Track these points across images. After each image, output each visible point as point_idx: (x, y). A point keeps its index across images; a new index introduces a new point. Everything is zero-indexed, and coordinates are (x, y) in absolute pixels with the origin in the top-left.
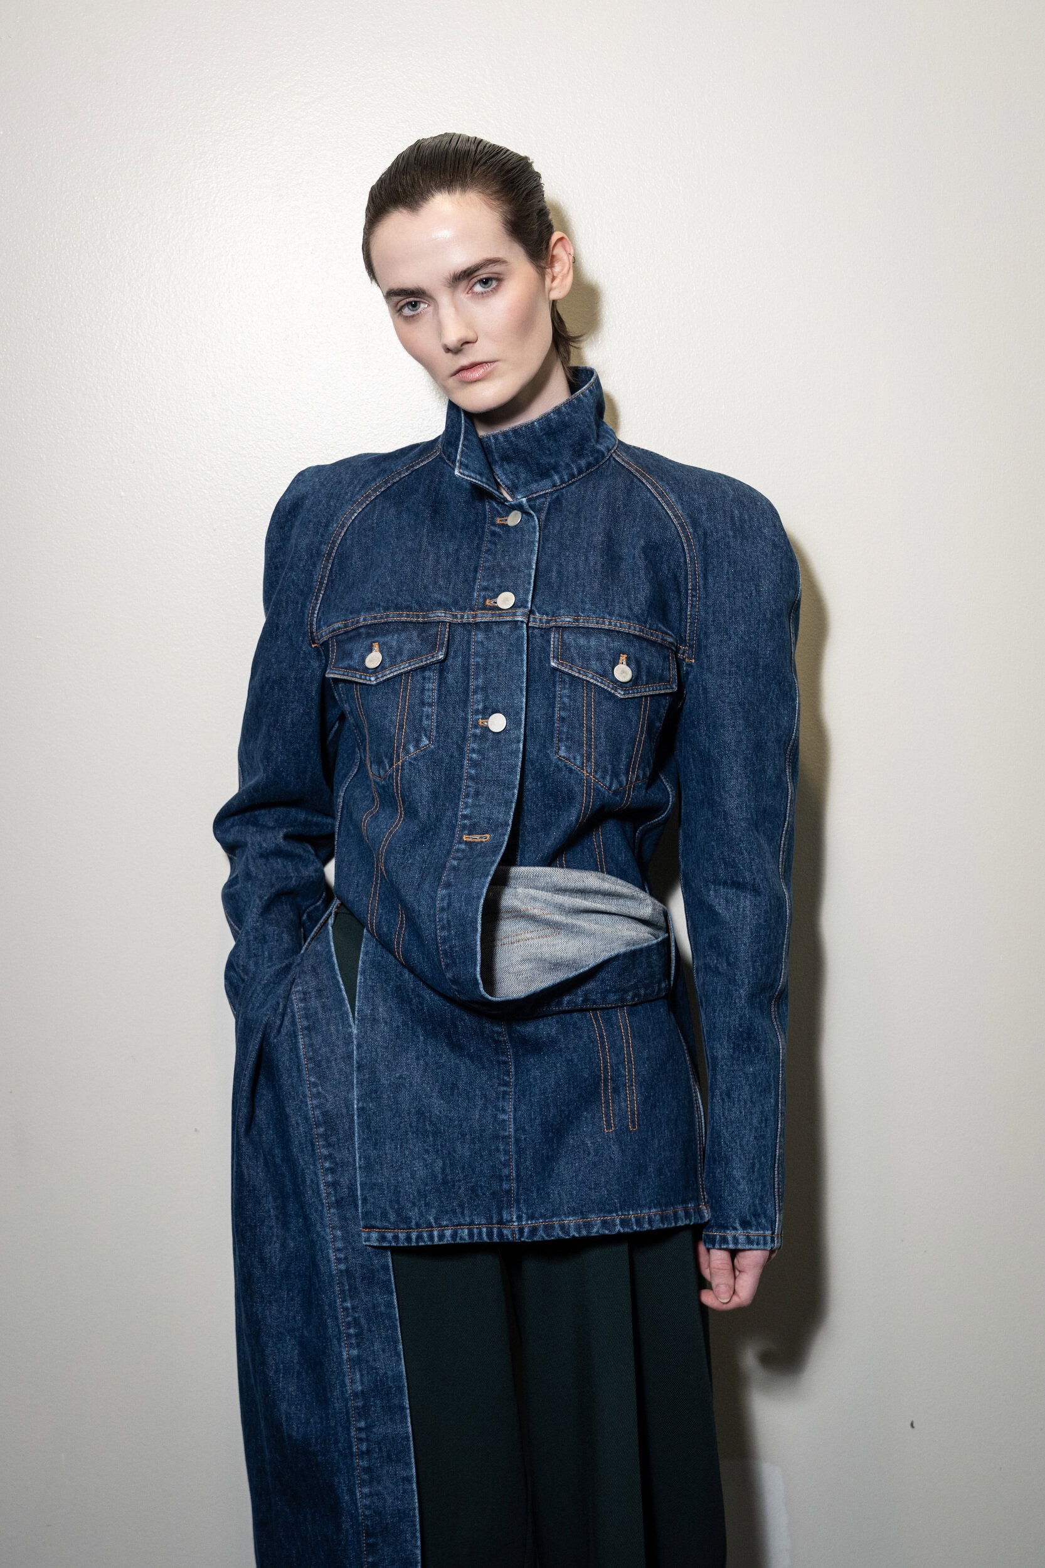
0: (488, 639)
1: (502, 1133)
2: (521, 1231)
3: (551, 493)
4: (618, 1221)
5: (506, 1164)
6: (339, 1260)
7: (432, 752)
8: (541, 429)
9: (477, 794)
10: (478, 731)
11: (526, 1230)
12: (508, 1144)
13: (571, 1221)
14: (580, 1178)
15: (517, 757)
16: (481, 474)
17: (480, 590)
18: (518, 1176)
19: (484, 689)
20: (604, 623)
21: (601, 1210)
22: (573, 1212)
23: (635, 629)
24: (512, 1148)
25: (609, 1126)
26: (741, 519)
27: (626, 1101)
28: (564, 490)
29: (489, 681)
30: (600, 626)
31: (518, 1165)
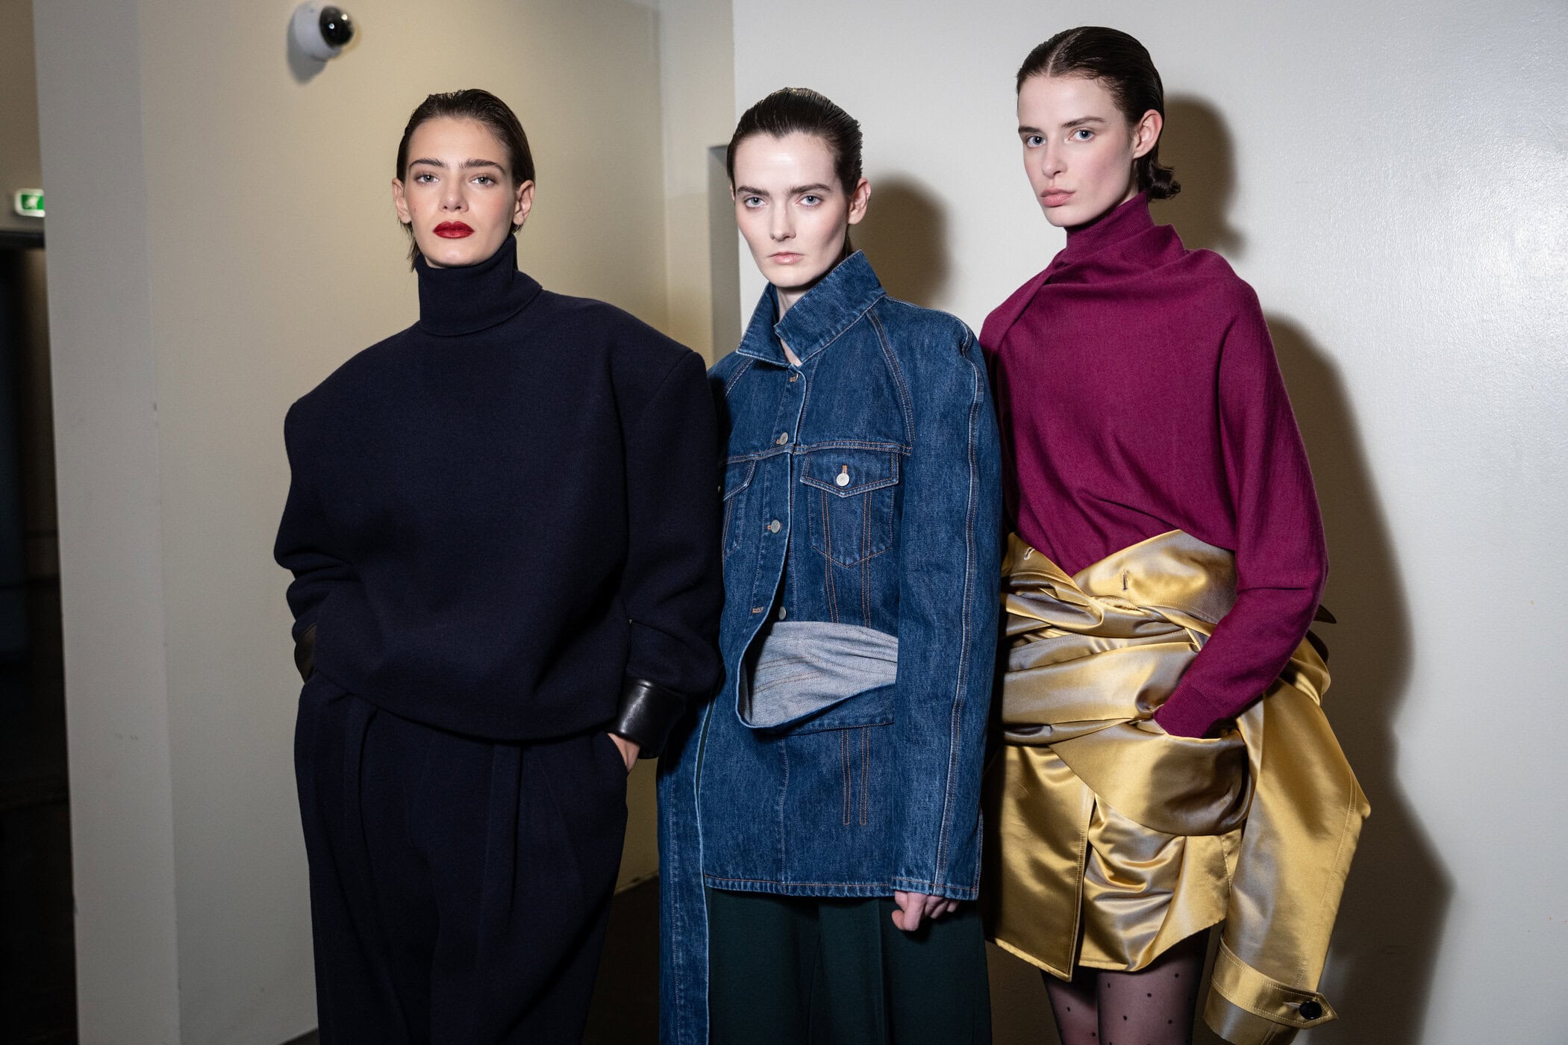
1: (776, 819)
2: (787, 888)
3: (821, 352)
4: (846, 888)
5: (779, 841)
9: (763, 577)
10: (766, 534)
11: (790, 887)
12: (780, 827)
13: (816, 884)
14: (825, 855)
15: (783, 549)
16: (759, 351)
17: (775, 433)
18: (786, 849)
19: (769, 504)
20: (833, 445)
21: (835, 879)
22: (818, 879)
23: (855, 445)
24: (782, 830)
25: (846, 821)
26: (930, 347)
27: (859, 803)
28: (828, 349)
29: (772, 498)
30: (830, 447)
31: (786, 841)
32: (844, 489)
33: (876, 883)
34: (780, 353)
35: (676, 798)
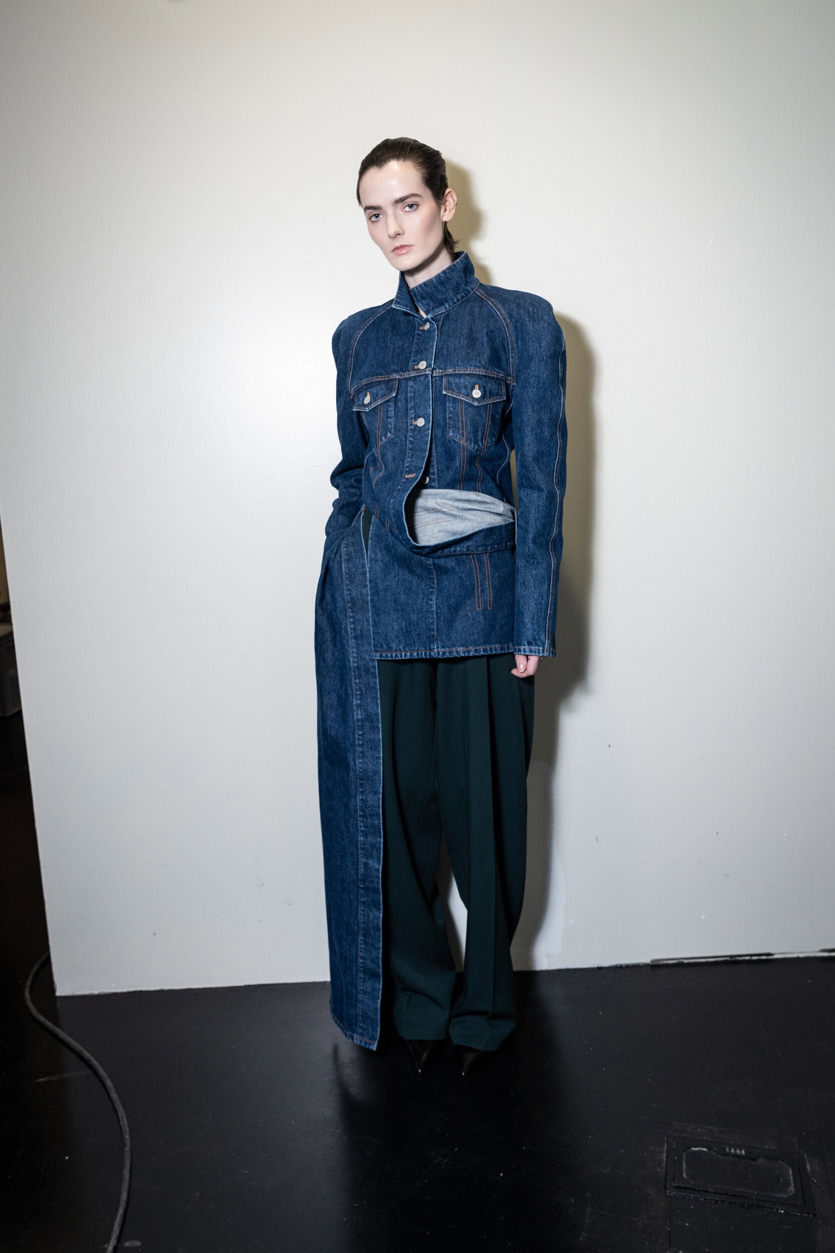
0: (415, 384)
1: (430, 610)
2: (438, 653)
3: (445, 312)
4: (482, 650)
5: (432, 623)
6: (354, 662)
7: (392, 439)
8: (437, 282)
9: (412, 456)
10: (412, 427)
11: (441, 653)
12: (433, 614)
13: (461, 649)
14: (465, 630)
15: (428, 437)
16: (407, 306)
17: (412, 362)
18: (437, 629)
19: (414, 407)
20: (467, 371)
21: (475, 645)
22: (462, 645)
23: (482, 372)
24: (435, 616)
25: (479, 607)
26: (533, 312)
27: (487, 596)
28: (451, 311)
29: (416, 403)
30: (465, 372)
31: (437, 624)
32: (477, 399)
34: (418, 311)
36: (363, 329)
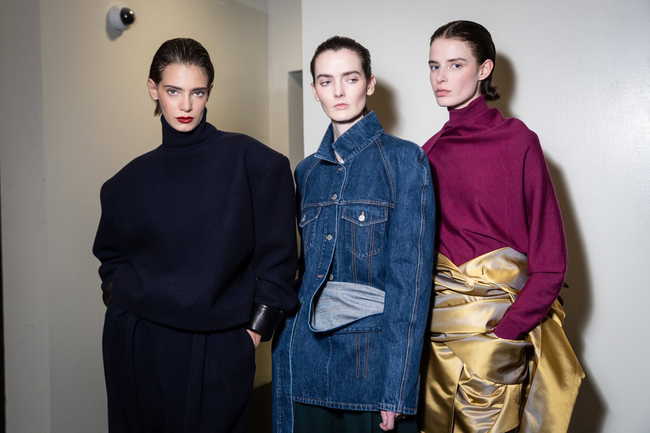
0: (330, 210)
1: (325, 372)
3: (353, 158)
4: (356, 407)
5: (326, 383)
7: (312, 248)
9: (323, 261)
10: (325, 241)
11: (330, 404)
12: (327, 376)
13: (343, 404)
14: (347, 390)
15: (333, 249)
17: (331, 194)
18: (329, 386)
19: (327, 227)
20: (358, 202)
21: (351, 402)
22: (344, 401)
23: (368, 202)
24: (328, 378)
25: (357, 376)
27: (364, 367)
28: (357, 156)
29: (328, 224)
30: (356, 203)
31: (329, 383)
32: (362, 222)
33: (370, 405)
34: (334, 157)
35: (281, 358)
36: (311, 169)
